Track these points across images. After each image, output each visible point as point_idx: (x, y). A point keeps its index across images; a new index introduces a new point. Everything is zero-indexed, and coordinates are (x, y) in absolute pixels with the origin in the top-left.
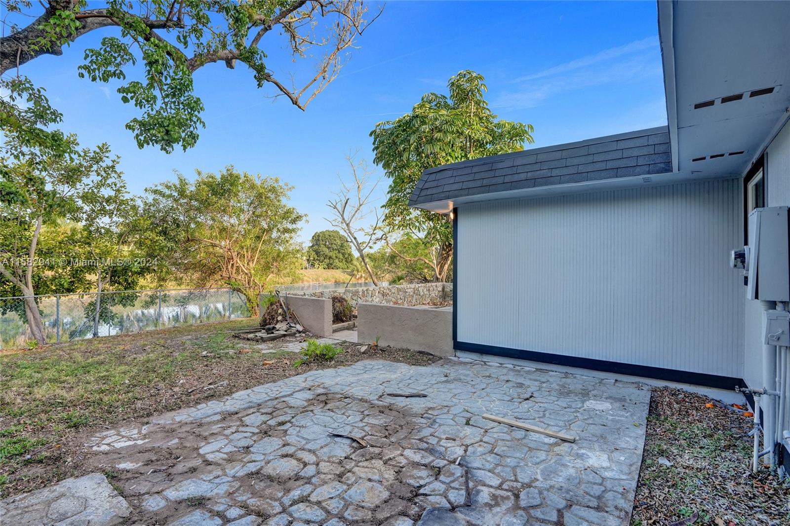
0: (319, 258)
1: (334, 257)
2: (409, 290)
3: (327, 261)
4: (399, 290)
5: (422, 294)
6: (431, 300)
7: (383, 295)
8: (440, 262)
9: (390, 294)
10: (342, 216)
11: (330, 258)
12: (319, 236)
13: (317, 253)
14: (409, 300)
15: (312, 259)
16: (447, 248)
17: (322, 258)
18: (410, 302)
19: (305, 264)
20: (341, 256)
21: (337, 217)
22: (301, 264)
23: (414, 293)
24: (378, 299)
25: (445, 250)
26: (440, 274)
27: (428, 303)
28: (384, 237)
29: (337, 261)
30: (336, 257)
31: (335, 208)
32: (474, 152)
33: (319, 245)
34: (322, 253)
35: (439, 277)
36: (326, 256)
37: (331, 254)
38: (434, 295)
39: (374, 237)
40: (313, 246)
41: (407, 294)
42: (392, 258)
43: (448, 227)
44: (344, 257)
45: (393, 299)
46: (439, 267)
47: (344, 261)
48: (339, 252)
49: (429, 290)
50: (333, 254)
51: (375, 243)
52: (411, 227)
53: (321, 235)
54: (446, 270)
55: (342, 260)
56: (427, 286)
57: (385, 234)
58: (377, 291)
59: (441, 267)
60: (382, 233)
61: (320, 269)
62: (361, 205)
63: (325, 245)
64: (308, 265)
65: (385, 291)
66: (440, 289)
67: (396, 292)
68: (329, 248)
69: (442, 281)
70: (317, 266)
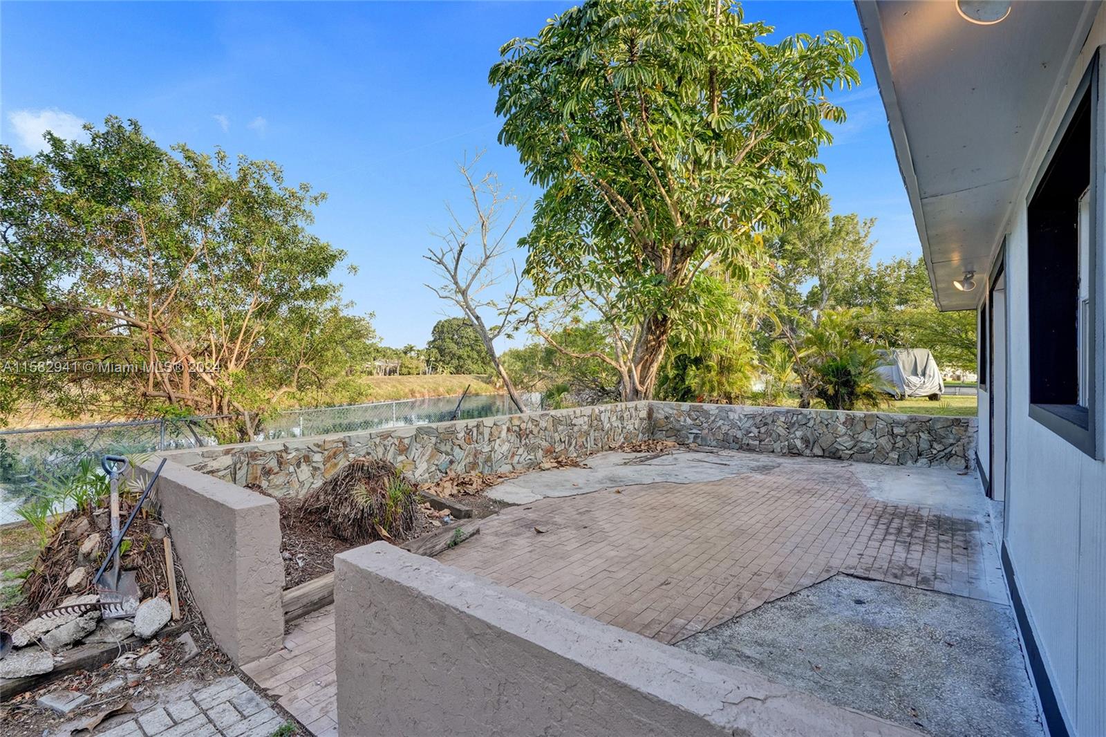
0: (443, 359)
1: (465, 356)
2: (580, 421)
3: (455, 362)
4: (556, 421)
5: (607, 426)
6: (625, 438)
7: (519, 436)
8: (642, 359)
9: (535, 432)
10: (454, 277)
11: (460, 358)
12: (443, 326)
13: (441, 351)
14: (580, 443)
15: (433, 359)
16: (657, 327)
17: (448, 358)
18: (583, 446)
19: (423, 366)
20: (475, 356)
21: (448, 283)
22: (417, 368)
23: (591, 426)
24: (506, 447)
25: (653, 333)
26: (642, 383)
27: (621, 447)
28: (532, 317)
29: (469, 362)
30: (469, 356)
31: (440, 262)
32: (719, 110)
33: (443, 340)
34: (447, 351)
35: (639, 388)
36: (454, 355)
37: (461, 352)
38: (631, 427)
39: (513, 318)
40: (434, 341)
41: (576, 429)
42: (549, 356)
43: (660, 282)
44: (479, 356)
45: (544, 444)
46: (640, 367)
47: (479, 362)
48: (473, 349)
49: (622, 419)
50: (463, 352)
51: (517, 329)
52: (582, 282)
53: (446, 324)
54: (654, 374)
55: (477, 360)
56: (619, 409)
57: (534, 312)
58: (505, 428)
59: (644, 367)
60: (528, 310)
61: (444, 374)
62: (487, 258)
63: (452, 339)
64: (427, 369)
65: (523, 426)
66: (644, 414)
67: (550, 427)
68: (457, 344)
69: (646, 397)
70: (440, 369)
